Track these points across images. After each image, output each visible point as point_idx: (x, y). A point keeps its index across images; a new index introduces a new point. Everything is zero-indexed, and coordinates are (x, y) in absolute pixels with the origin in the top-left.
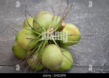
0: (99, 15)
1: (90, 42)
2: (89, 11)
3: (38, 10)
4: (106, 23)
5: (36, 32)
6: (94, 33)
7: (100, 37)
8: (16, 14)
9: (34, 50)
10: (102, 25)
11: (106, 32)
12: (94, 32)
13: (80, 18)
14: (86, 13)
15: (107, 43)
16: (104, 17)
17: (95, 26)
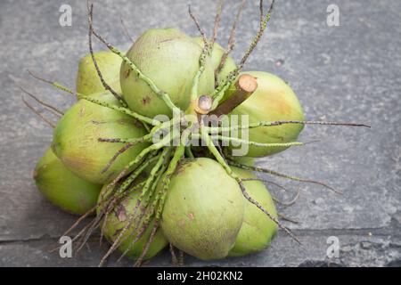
0: (348, 23)
1: (327, 131)
2: (310, 10)
3: (114, 8)
4: (377, 54)
5: (136, 115)
6: (338, 98)
7: (363, 113)
8: (31, 30)
10: (364, 63)
11: (384, 89)
12: (337, 93)
13: (279, 39)
14: (298, 17)
15: (390, 134)
16: (367, 30)
17: (341, 69)
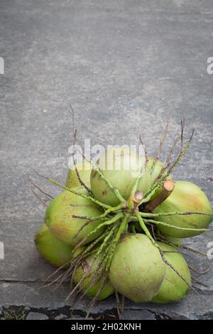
5: (97, 202)
8: (47, 149)
9: (92, 245)
13: (212, 164)
